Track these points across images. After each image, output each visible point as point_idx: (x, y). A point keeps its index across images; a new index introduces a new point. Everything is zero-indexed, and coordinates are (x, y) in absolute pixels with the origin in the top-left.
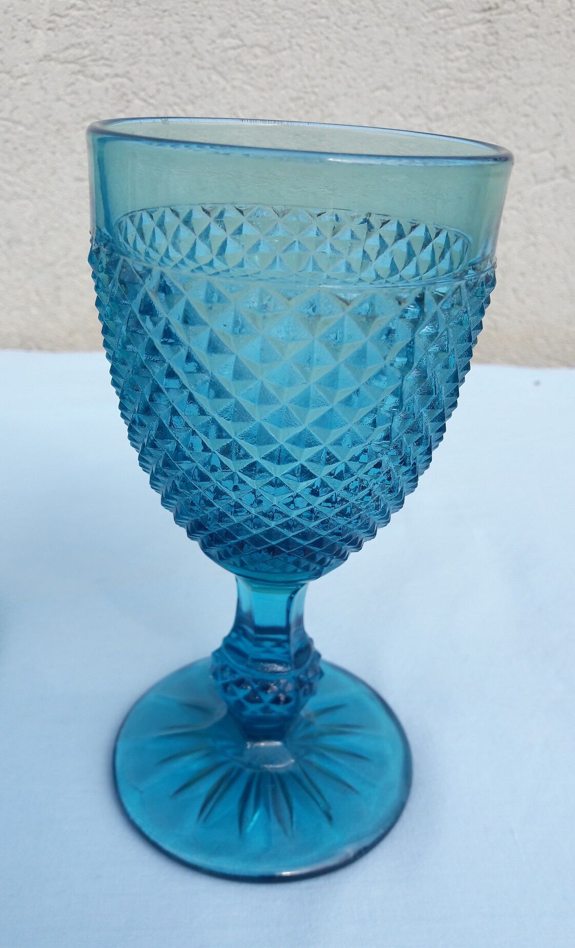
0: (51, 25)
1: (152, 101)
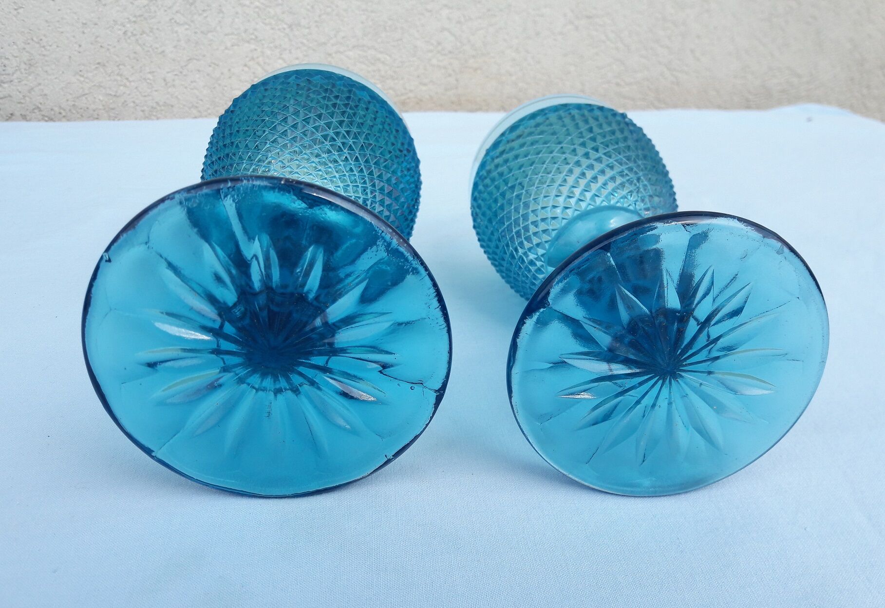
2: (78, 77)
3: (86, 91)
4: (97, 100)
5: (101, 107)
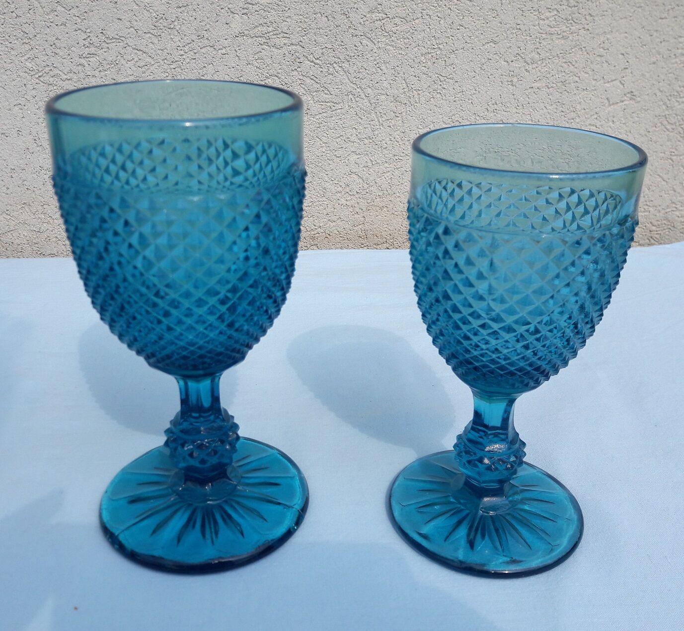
0: (246, 11)
1: (318, 61)
2: (4, 215)
3: (12, 228)
4: (22, 236)
5: (25, 242)
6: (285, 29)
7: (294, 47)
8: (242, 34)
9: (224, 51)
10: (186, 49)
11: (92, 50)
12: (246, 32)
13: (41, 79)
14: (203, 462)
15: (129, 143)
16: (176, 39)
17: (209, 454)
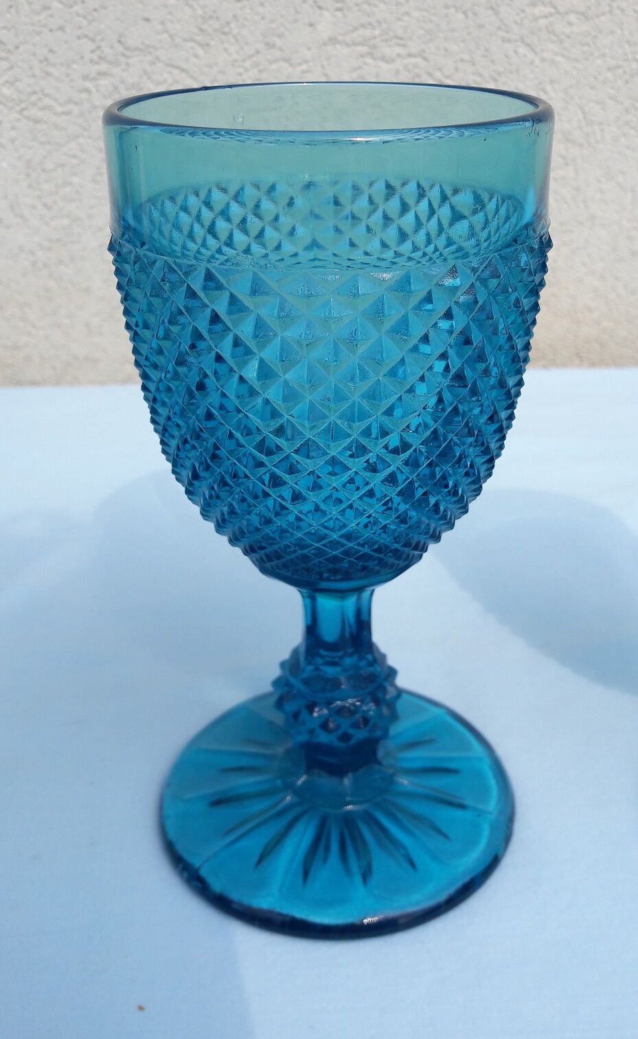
6: (400, 32)
7: (412, 60)
8: (333, 40)
9: (304, 67)
10: (248, 64)
11: (103, 67)
12: (340, 38)
13: (25, 113)
14: (345, 737)
15: (224, 190)
16: (233, 49)
17: (355, 725)
